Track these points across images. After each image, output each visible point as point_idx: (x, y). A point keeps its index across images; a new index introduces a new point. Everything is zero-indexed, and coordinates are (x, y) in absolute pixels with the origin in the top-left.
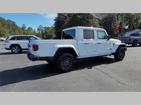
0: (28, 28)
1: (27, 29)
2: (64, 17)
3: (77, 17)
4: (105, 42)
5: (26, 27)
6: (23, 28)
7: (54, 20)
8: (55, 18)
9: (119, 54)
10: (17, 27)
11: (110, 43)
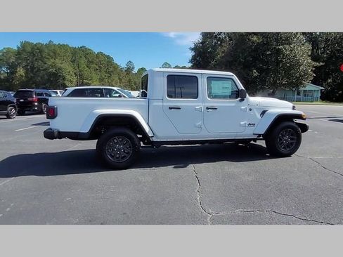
0: (139, 70)
1: (135, 71)
2: (218, 40)
3: (249, 39)
4: (233, 104)
5: (133, 68)
6: (129, 70)
7: (192, 49)
8: (193, 46)
9: (280, 140)
10: (116, 67)
11: (250, 110)
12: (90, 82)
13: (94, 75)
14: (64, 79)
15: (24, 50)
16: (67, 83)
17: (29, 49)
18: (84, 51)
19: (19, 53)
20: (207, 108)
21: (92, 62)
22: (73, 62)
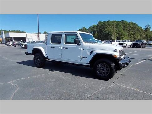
5: (150, 28)
11: (84, 50)
12: (123, 36)
13: (126, 33)
14: (111, 36)
15: (98, 25)
16: (112, 37)
17: (100, 25)
18: (123, 23)
19: (97, 26)
20: (64, 48)
21: (126, 27)
22: (117, 28)
